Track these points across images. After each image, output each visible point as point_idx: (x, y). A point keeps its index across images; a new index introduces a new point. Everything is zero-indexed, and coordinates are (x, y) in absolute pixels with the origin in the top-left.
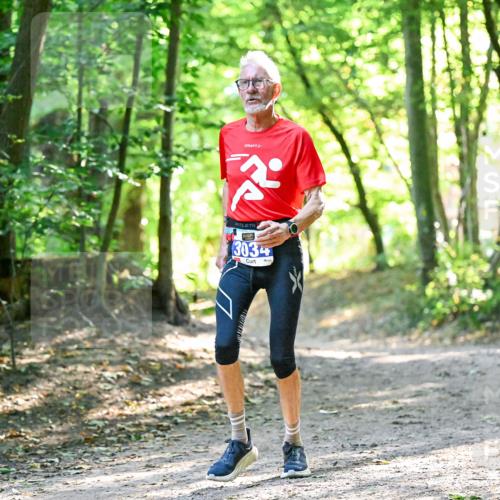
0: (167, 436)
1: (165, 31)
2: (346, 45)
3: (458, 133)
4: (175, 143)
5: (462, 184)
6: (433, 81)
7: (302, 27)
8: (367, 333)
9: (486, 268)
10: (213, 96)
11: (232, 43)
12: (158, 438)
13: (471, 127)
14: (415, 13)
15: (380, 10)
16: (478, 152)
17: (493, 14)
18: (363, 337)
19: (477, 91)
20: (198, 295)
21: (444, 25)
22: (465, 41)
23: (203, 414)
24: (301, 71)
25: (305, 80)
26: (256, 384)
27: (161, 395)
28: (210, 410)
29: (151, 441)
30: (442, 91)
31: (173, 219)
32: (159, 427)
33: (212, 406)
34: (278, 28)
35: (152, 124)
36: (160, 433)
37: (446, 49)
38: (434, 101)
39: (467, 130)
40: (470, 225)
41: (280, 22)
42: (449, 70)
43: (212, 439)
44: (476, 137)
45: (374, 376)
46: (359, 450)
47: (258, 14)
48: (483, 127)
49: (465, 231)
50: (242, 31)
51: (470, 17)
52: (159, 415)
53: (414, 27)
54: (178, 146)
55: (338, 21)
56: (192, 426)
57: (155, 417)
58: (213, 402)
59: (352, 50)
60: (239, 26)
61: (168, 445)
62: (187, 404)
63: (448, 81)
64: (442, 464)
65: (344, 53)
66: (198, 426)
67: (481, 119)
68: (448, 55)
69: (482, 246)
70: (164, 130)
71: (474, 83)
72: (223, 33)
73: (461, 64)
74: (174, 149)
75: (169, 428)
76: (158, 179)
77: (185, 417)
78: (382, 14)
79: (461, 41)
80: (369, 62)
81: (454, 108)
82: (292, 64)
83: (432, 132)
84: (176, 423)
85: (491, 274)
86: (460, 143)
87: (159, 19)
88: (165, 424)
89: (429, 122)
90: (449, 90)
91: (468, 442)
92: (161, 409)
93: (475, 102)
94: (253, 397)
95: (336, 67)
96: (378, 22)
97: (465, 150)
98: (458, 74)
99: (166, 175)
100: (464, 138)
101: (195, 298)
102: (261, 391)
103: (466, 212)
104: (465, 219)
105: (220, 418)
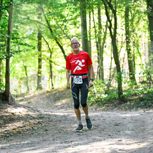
0: (8, 139)
1: (8, 14)
2: (63, 19)
3: (97, 46)
4: (11, 49)
5: (98, 62)
6: (90, 31)
7: (50, 14)
8: (69, 107)
9: (106, 87)
10: (23, 34)
11: (28, 18)
12: (5, 140)
13: (101, 44)
14: (84, 10)
15: (74, 9)
16: (104, 52)
17: (108, 10)
18: (68, 108)
19: (103, 34)
20: (18, 96)
21: (93, 13)
22: (99, 19)
23: (19, 132)
24: (49, 27)
25: (51, 30)
26: (36, 123)
27: (6, 127)
28: (21, 131)
29: (3, 141)
30: (93, 33)
31: (10, 72)
32: (5, 136)
33: (22, 130)
34: (43, 14)
35: (4, 43)
36: (6, 138)
37: (94, 21)
38: (90, 36)
39: (100, 45)
40: (101, 74)
41: (43, 12)
42: (94, 27)
43: (22, 140)
44: (103, 47)
45: (71, 120)
46: (67, 143)
47: (36, 10)
48: (105, 45)
49: (100, 76)
50: (31, 15)
51: (101, 11)
52: (6, 132)
53: (84, 14)
54: (12, 50)
55: (61, 12)
56: (16, 136)
57: (4, 133)
58: (22, 129)
59: (65, 21)
60: (31, 13)
61: (8, 142)
62: (14, 129)
63: (94, 30)
64: (92, 147)
65: (63, 22)
66: (18, 136)
67: (104, 42)
68: (94, 23)
69: (105, 81)
70: (7, 45)
71: (102, 31)
72: (25, 15)
73: (98, 25)
74: (11, 51)
75: (8, 136)
76: (5, 60)
77: (14, 133)
78: (74, 10)
79: (98, 18)
80: (70, 25)
81: (96, 39)
82: (47, 25)
83: (90, 46)
84: (11, 135)
85: (107, 89)
86: (98, 50)
87: (6, 11)
88: (7, 135)
89: (88, 43)
90: (94, 33)
91: (100, 140)
92: (6, 131)
93: (102, 37)
94: (34, 127)
95: (60, 26)
96: (73, 12)
97: (99, 52)
98: (97, 28)
99: (8, 59)
100: (99, 48)
101: (17, 96)
102: (37, 125)
103: (100, 70)
104: (100, 73)
105: (25, 133)
